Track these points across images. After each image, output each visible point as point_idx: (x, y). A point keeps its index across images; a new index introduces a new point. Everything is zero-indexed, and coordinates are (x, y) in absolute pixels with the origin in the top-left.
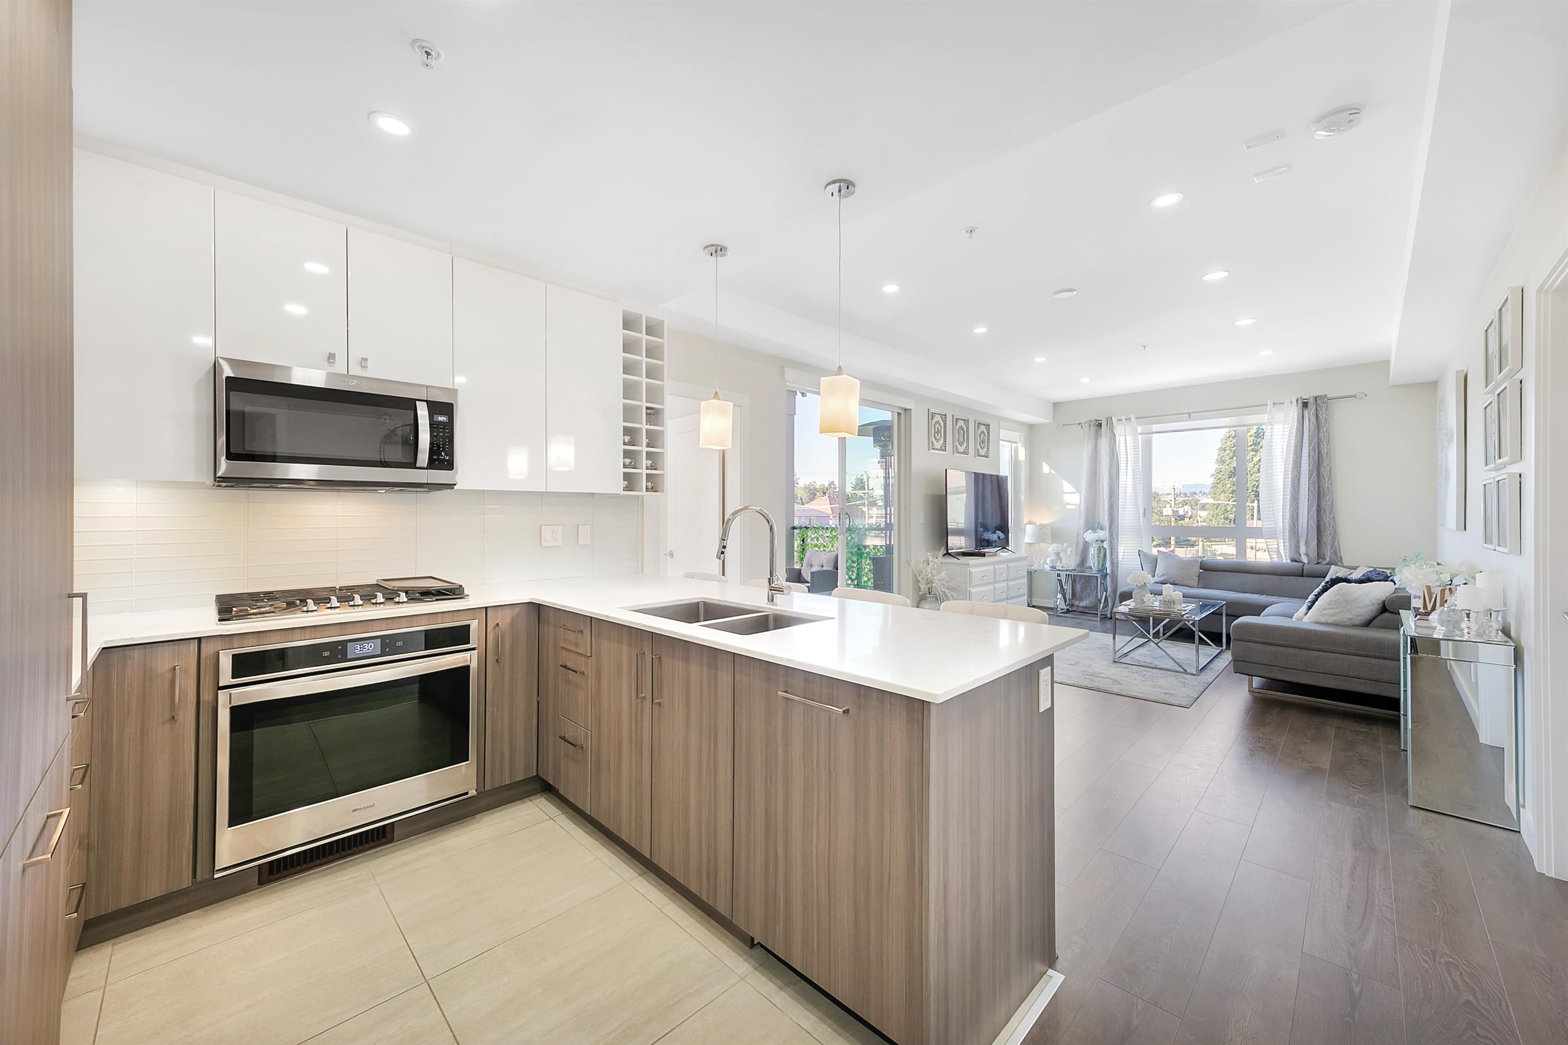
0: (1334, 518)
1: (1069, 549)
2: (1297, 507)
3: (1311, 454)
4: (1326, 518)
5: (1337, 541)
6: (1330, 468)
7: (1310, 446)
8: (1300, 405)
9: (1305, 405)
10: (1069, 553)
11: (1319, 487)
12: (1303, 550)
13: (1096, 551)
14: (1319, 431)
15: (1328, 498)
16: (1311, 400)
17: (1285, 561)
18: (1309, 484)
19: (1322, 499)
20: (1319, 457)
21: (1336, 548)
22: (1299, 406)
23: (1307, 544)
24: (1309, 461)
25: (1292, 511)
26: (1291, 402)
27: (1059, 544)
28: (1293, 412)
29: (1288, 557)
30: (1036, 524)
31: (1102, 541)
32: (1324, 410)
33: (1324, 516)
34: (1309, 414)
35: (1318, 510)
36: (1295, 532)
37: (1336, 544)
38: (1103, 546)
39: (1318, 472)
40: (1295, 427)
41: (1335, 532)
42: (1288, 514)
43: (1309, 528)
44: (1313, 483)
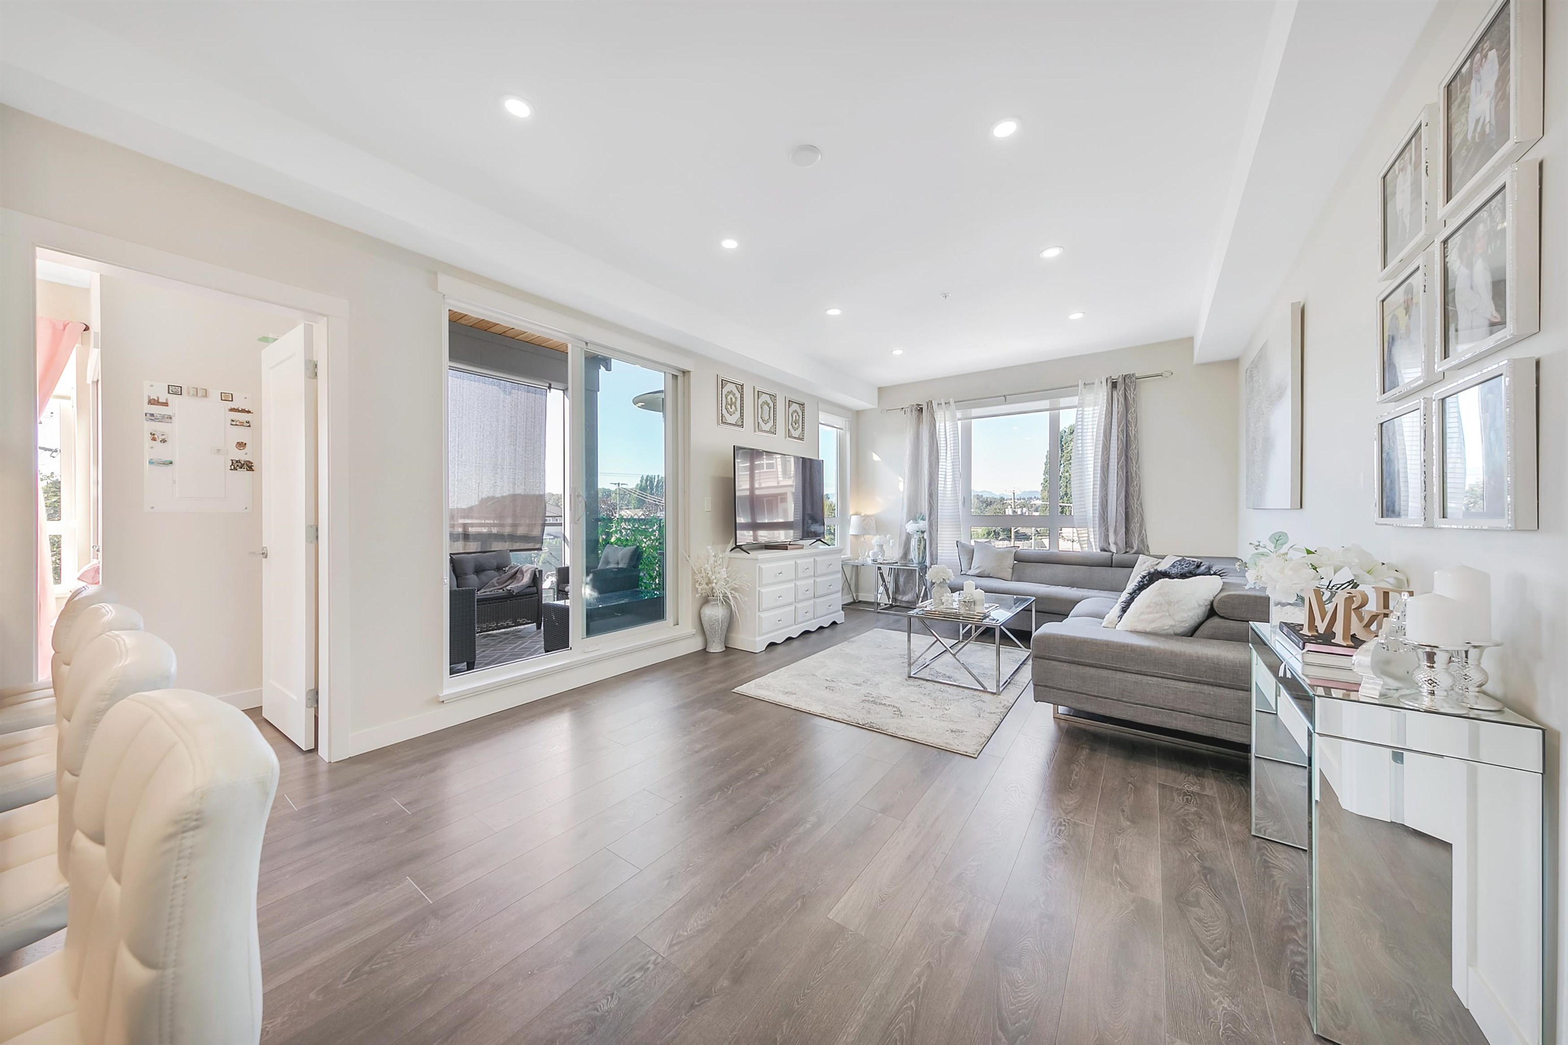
0: (1141, 504)
1: (891, 541)
2: (1107, 494)
3: (1120, 436)
4: (1134, 505)
5: (1144, 528)
6: (1138, 452)
7: (1118, 428)
8: (1110, 384)
9: (1114, 385)
10: (891, 545)
11: (1127, 473)
12: (1112, 539)
13: (917, 543)
14: (1127, 413)
15: (1136, 483)
16: (1120, 379)
17: (1094, 550)
18: (1118, 468)
19: (1130, 484)
20: (1127, 440)
21: (1143, 536)
22: (1108, 386)
23: (1115, 532)
24: (1118, 444)
25: (1102, 498)
26: (1101, 383)
27: (882, 536)
28: (1101, 394)
29: (1098, 547)
30: (860, 515)
31: (923, 532)
32: (1132, 390)
33: (1131, 502)
34: (1118, 394)
35: (1126, 497)
36: (1104, 519)
37: (1144, 531)
38: (923, 537)
39: (1127, 456)
40: (1105, 408)
41: (1143, 519)
42: (1098, 501)
43: (1118, 515)
44: (1122, 467)
